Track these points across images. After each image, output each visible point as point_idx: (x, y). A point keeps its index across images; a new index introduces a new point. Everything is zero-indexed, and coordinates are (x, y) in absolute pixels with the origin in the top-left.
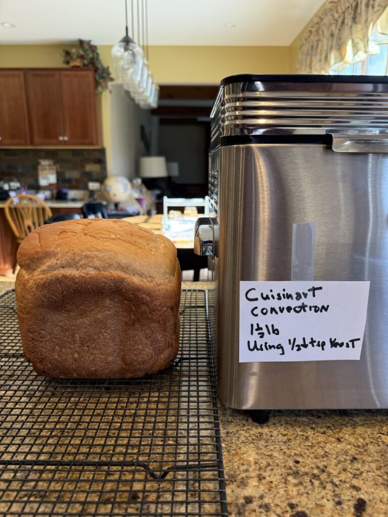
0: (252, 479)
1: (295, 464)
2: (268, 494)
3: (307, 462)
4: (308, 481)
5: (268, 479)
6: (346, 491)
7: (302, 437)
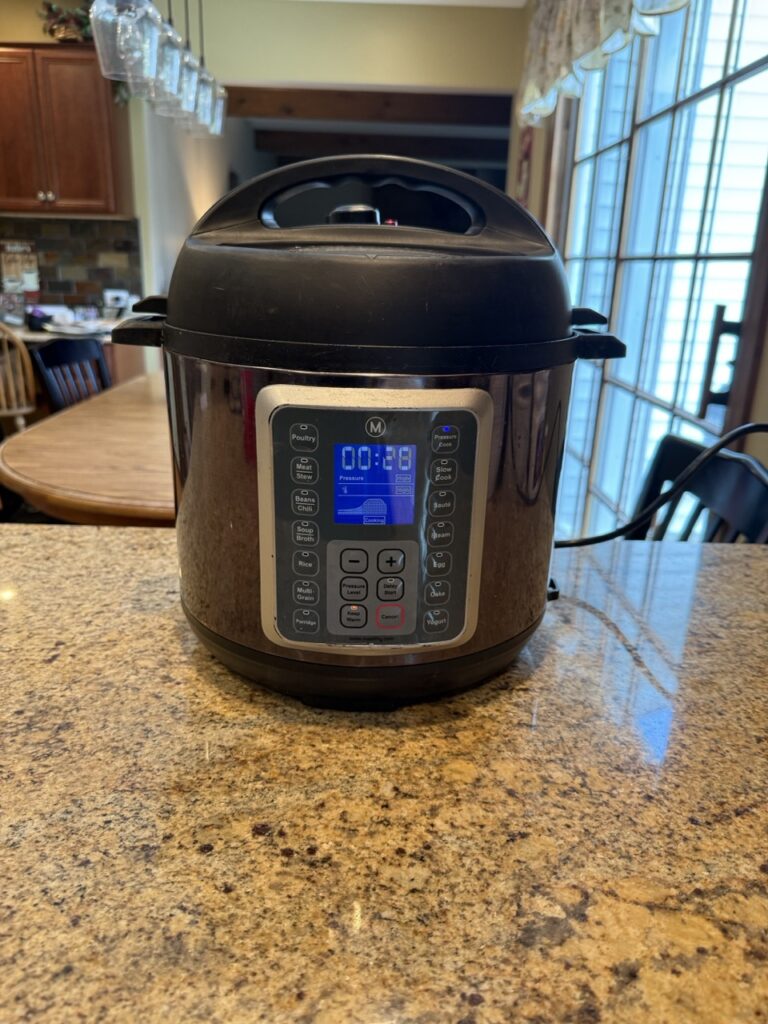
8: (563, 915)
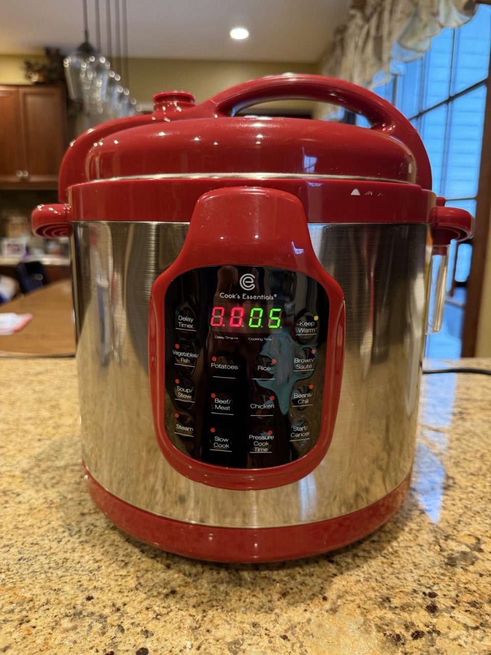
0: (10, 623)
1: (85, 601)
2: (19, 643)
3: (104, 598)
4: (87, 624)
5: (33, 623)
6: (131, 638)
7: (119, 563)
8: (468, 550)
